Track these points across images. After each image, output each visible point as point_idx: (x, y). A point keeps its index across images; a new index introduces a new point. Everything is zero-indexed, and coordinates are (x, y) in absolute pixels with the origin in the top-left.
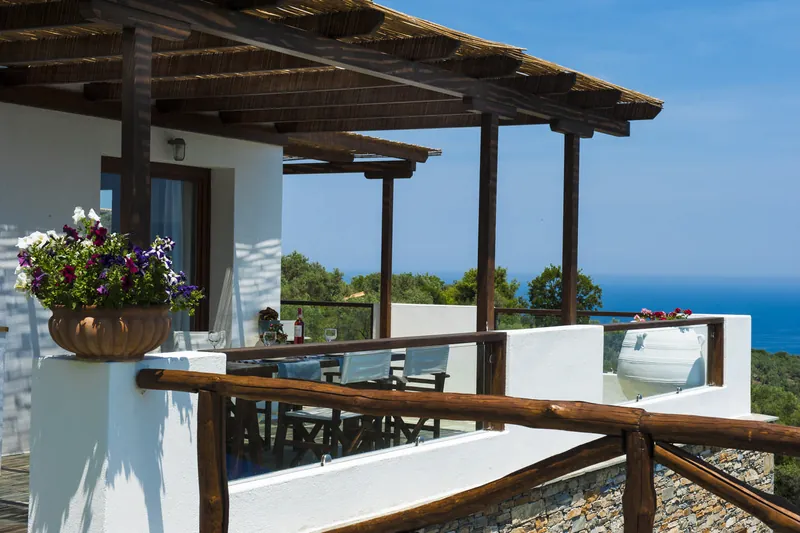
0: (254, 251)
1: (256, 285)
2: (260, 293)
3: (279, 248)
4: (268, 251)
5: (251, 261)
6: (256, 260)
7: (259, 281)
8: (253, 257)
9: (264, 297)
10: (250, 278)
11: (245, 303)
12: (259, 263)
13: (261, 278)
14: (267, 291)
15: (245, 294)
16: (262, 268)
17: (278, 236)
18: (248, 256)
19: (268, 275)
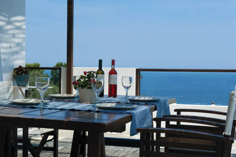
0: (9, 23)
1: (10, 47)
2: (13, 53)
3: (24, 23)
4: (18, 24)
5: (8, 30)
6: (11, 29)
7: (12, 45)
8: (9, 27)
9: (15, 56)
10: (7, 42)
11: (4, 60)
12: (12, 32)
13: (13, 42)
14: (17, 53)
15: (4, 54)
16: (14, 36)
17: (23, 14)
18: (6, 26)
19: (17, 41)
